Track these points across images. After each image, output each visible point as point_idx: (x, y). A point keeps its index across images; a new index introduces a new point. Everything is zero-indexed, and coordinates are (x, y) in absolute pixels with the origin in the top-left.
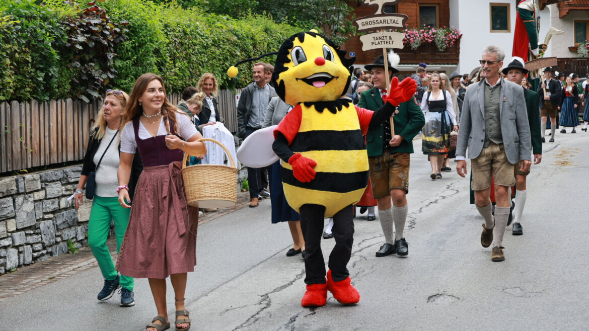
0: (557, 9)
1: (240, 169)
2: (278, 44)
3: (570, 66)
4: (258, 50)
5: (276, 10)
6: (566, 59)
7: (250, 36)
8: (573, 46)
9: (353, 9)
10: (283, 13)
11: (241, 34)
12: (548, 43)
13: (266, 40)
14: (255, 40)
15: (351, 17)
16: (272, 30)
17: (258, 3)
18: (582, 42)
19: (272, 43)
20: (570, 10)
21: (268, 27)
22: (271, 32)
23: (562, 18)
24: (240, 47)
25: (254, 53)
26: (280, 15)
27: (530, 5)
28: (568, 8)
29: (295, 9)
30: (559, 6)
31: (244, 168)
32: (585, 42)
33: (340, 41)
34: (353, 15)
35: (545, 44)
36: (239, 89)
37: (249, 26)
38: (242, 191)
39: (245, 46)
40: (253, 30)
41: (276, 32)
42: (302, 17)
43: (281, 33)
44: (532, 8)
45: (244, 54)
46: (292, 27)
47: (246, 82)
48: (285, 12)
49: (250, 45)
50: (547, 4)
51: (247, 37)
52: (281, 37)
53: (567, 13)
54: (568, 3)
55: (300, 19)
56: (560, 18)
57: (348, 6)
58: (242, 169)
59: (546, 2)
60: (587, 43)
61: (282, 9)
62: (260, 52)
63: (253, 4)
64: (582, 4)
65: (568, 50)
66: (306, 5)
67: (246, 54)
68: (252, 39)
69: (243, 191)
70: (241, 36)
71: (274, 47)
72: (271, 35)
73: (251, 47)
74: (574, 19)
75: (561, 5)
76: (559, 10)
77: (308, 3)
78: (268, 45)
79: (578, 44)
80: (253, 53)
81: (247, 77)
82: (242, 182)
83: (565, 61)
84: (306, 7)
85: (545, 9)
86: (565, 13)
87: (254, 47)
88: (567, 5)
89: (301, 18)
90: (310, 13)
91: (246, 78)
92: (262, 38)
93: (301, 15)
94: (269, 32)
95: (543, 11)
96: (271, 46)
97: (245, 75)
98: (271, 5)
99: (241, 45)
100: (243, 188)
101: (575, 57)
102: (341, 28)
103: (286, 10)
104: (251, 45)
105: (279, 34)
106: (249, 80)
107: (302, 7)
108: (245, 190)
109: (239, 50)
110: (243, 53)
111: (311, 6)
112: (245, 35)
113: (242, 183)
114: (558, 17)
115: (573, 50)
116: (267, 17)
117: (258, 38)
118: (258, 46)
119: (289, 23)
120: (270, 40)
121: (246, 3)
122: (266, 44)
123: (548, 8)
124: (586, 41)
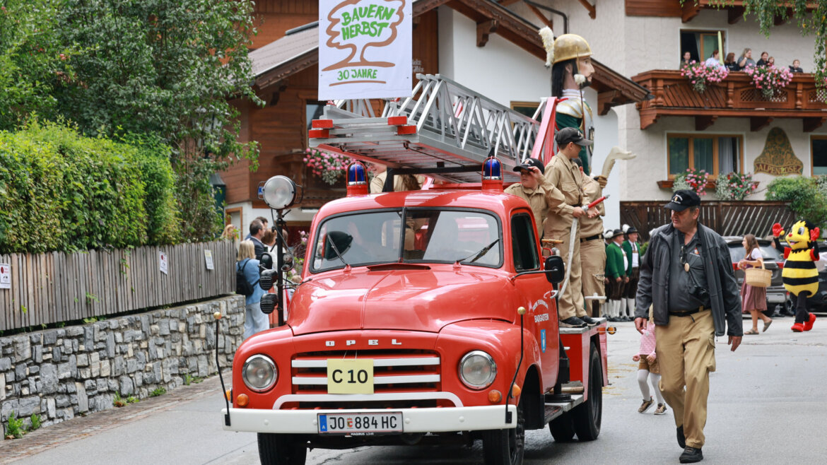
0: (636, 113)
1: (4, 398)
2: (86, 175)
3: (655, 215)
4: (43, 186)
5: (91, 112)
6: (649, 202)
7: (29, 161)
8: (666, 178)
9: (237, 113)
10: (102, 118)
11: (11, 158)
12: (608, 174)
13: (62, 167)
14: (39, 168)
15: (232, 125)
16: (74, 150)
17: (56, 100)
18: (681, 172)
19: (72, 173)
20: (658, 116)
21: (67, 145)
22: (73, 153)
23: (646, 129)
24: (7, 181)
25: (37, 190)
26: (98, 122)
27: (574, 107)
28: (656, 112)
29: (124, 112)
30: (639, 108)
31: (11, 396)
32: (687, 173)
33: (208, 168)
34: (236, 122)
35: (604, 176)
36: (5, 256)
37: (29, 143)
38: (6, 438)
39: (18, 179)
40: (36, 150)
41: (82, 153)
42: (138, 126)
43: (92, 156)
44: (579, 111)
45: (16, 193)
46: (115, 144)
47: (20, 242)
48: (106, 116)
49: (27, 176)
50: (614, 105)
51: (24, 161)
52: (91, 161)
53: (655, 121)
54: (656, 102)
55: (134, 130)
56: (642, 129)
57: (230, 107)
58: (8, 398)
59: (610, 101)
60: (690, 175)
61: (102, 111)
62: (49, 188)
63: (48, 103)
64: (681, 105)
65: (656, 187)
66: (145, 106)
67: (20, 193)
68: (34, 165)
69: (9, 438)
70: (11, 161)
71: (76, 179)
72: (71, 159)
73: (30, 181)
74: (666, 132)
75: (643, 106)
76: (641, 116)
77: (148, 100)
78: (65, 177)
79: (674, 176)
80: (34, 190)
81: (22, 233)
82: (6, 421)
83: (646, 207)
84: (146, 108)
85: (609, 113)
86: (650, 121)
87: (37, 179)
88: (653, 106)
89: (135, 128)
90: (150, 119)
91: (19, 236)
92: (52, 165)
93: (136, 123)
94: (68, 154)
95: (605, 116)
96: (72, 179)
97: (16, 230)
98: (82, 105)
99: (10, 177)
100: (9, 432)
101: (664, 200)
102: (212, 146)
103: (109, 114)
104: (30, 177)
105: (87, 157)
106: (25, 239)
107: (138, 109)
108: (11, 436)
109: (6, 186)
110: (14, 191)
111: (153, 107)
112: (18, 159)
113: (6, 424)
114: (639, 127)
115: (665, 186)
116: (67, 126)
117: (44, 164)
118: (44, 180)
119: (111, 136)
120: (68, 167)
121: (33, 102)
122: (60, 175)
123: (614, 113)
124: (688, 170)
